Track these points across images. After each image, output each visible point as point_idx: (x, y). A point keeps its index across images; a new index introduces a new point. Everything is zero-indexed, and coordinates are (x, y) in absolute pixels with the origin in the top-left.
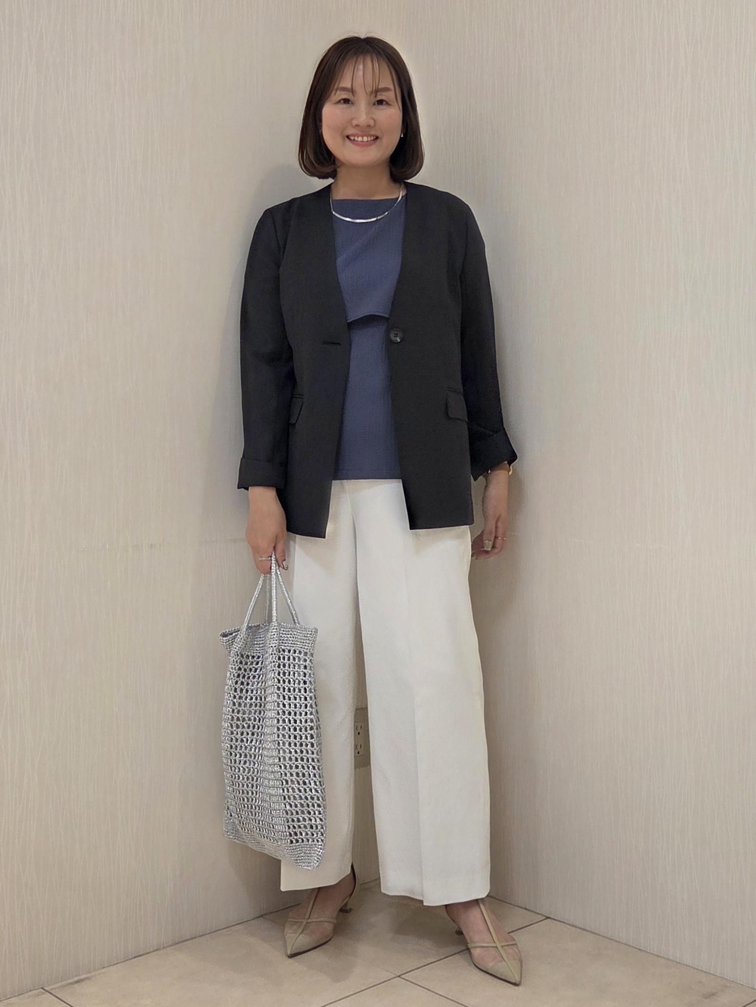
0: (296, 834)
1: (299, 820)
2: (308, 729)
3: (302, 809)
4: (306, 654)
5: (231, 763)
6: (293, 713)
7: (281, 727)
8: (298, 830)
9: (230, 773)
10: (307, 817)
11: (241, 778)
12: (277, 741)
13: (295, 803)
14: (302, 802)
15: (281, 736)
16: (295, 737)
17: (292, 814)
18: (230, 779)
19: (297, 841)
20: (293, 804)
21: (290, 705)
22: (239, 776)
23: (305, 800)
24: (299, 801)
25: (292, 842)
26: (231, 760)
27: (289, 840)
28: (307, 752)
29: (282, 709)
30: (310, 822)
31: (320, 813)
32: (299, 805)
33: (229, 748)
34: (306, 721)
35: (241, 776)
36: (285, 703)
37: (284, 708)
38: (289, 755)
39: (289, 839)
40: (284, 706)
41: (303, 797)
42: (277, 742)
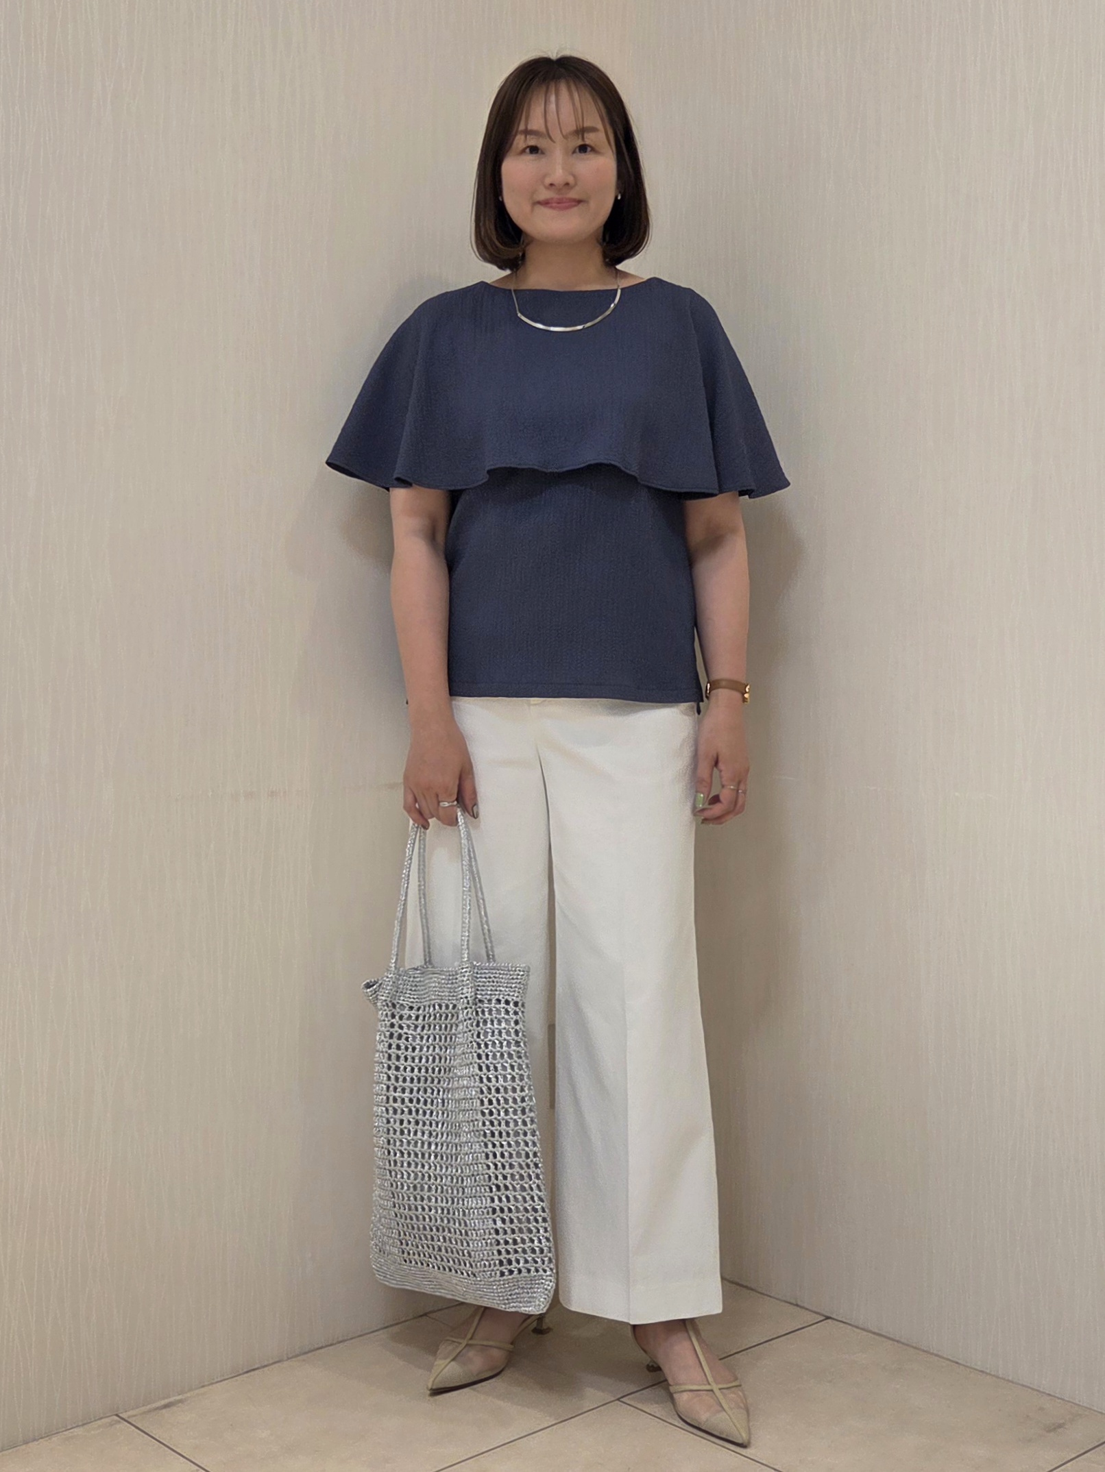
0: (510, 1262)
1: (515, 1242)
2: (527, 1110)
3: (519, 1225)
4: (516, 1004)
5: (390, 1165)
6: (502, 1090)
7: (487, 1111)
8: (512, 1257)
9: (389, 1180)
10: (528, 1237)
11: (406, 1188)
12: (481, 1130)
13: (510, 1218)
14: (520, 1215)
15: (487, 1123)
16: (507, 1124)
17: (505, 1233)
18: (389, 1188)
19: (511, 1272)
20: (507, 1219)
21: (497, 1078)
22: (402, 1184)
23: (524, 1213)
24: (516, 1215)
25: (502, 1274)
26: (390, 1162)
27: (498, 1272)
28: (527, 1144)
29: (487, 1085)
30: (530, 1244)
31: (546, 1231)
32: (515, 1221)
33: (386, 1143)
34: (523, 1100)
35: (405, 1185)
36: (490, 1076)
37: (489, 1084)
38: (500, 1149)
39: (498, 1270)
40: (489, 1080)
41: (521, 1208)
42: (482, 1133)
